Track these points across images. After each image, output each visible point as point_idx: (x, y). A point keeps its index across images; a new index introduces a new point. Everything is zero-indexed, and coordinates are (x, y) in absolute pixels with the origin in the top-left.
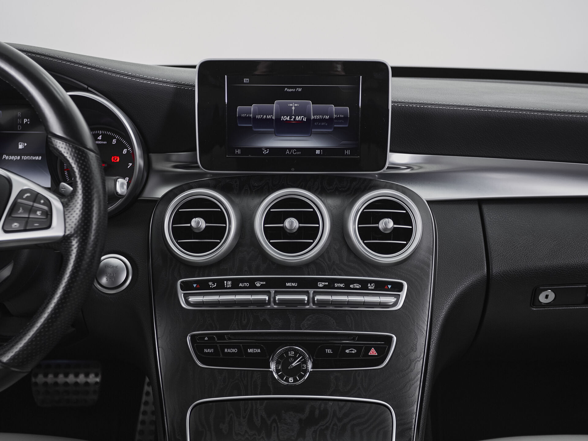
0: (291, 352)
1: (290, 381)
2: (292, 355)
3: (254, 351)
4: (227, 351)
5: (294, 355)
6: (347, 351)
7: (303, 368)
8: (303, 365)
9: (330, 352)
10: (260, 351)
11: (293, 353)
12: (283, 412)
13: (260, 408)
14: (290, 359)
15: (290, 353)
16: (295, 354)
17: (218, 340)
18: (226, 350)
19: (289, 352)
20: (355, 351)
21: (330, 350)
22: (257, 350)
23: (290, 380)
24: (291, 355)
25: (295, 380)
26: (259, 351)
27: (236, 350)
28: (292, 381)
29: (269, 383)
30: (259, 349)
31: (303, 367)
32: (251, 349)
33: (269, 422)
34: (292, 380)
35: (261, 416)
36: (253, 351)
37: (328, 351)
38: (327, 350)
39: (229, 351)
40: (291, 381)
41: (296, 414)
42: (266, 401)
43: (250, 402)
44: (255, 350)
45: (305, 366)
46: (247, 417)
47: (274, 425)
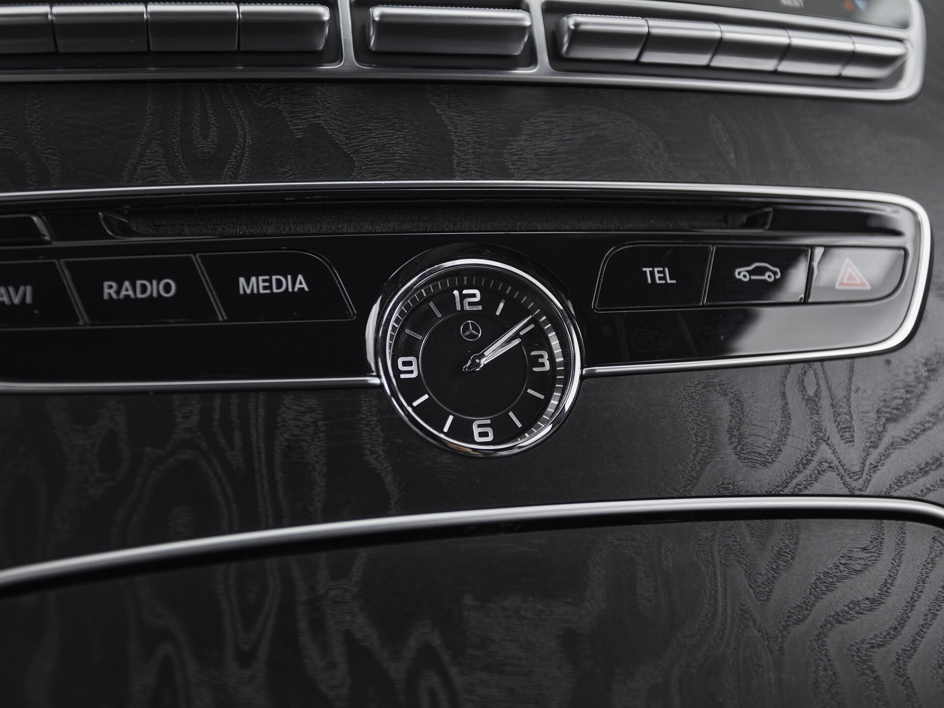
0: (465, 292)
1: (477, 439)
2: (470, 304)
3: (270, 287)
4: (118, 292)
5: (480, 308)
6: (742, 274)
7: (535, 369)
8: (533, 353)
9: (664, 278)
10: (304, 286)
11: (474, 296)
12: (468, 600)
13: (332, 594)
14: (466, 328)
15: (463, 297)
16: (489, 301)
17: (58, 235)
18: (109, 290)
19: (456, 292)
20: (775, 273)
21: (663, 272)
22: (287, 283)
23: (476, 431)
24: (467, 308)
25: (506, 432)
26: (301, 283)
27: (167, 288)
28: (490, 438)
29: (372, 452)
30: (300, 277)
31: (536, 362)
32: (253, 279)
33: (397, 670)
34: (490, 430)
35: (349, 638)
36: (265, 288)
37: (652, 273)
38: (648, 270)
39: (127, 290)
40: (481, 435)
41: (539, 606)
42: (363, 553)
43: (272, 563)
44: (279, 284)
45: (542, 356)
46: (263, 652)
47: (432, 679)
